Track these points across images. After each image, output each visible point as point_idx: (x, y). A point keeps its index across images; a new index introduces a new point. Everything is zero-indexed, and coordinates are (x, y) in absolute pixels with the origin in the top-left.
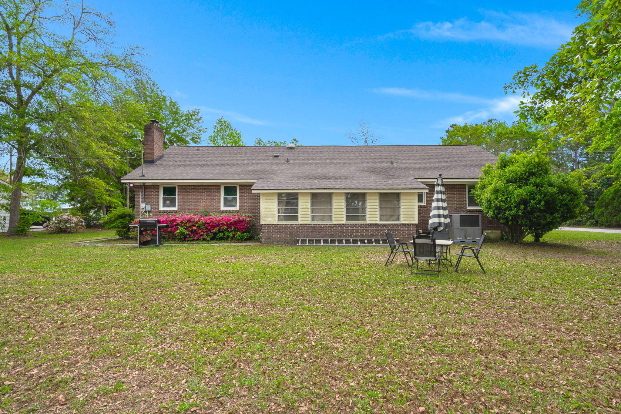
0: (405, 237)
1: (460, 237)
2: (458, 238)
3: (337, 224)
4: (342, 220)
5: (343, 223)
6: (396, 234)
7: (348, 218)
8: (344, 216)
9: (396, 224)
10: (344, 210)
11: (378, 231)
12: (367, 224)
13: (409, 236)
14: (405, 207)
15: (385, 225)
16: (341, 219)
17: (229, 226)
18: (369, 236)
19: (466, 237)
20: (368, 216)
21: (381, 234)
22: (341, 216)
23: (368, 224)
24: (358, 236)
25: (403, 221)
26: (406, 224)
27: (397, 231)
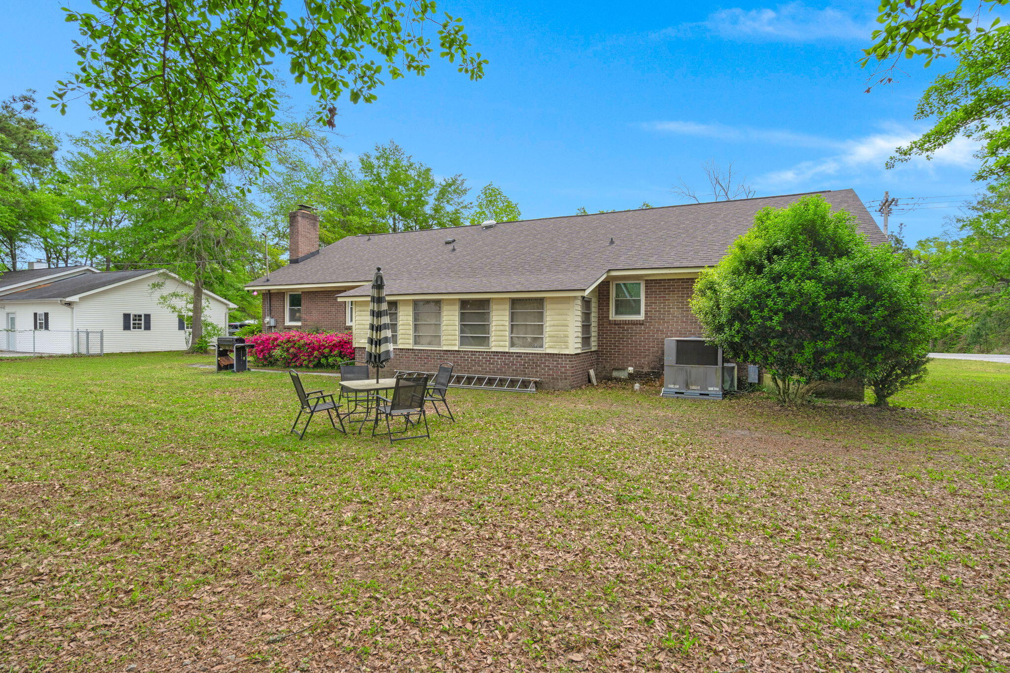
0: (553, 378)
1: (674, 384)
2: (672, 386)
3: (449, 351)
4: (455, 345)
5: (456, 348)
6: (537, 372)
7: (463, 340)
8: (457, 338)
9: (537, 354)
10: (457, 328)
11: (508, 364)
12: (492, 352)
13: (560, 376)
14: (552, 323)
15: (519, 355)
16: (453, 342)
17: (332, 348)
18: (494, 372)
19: (687, 386)
20: (492, 339)
21: (513, 370)
22: (453, 338)
23: (494, 352)
24: (479, 371)
25: (549, 347)
26: (554, 354)
27: (539, 366)
